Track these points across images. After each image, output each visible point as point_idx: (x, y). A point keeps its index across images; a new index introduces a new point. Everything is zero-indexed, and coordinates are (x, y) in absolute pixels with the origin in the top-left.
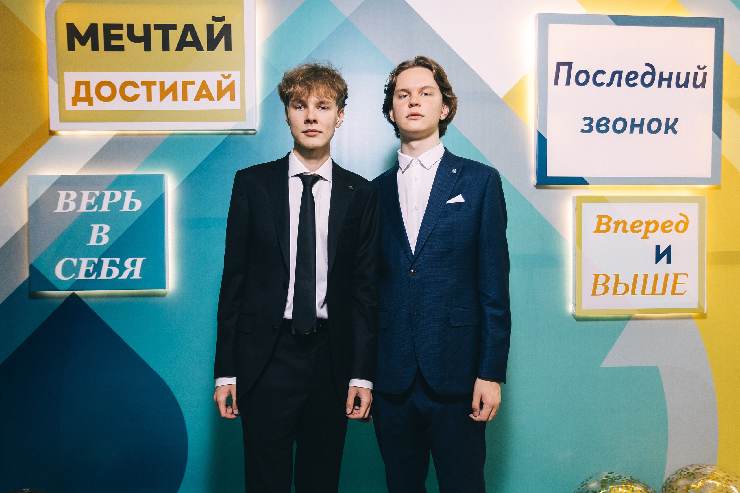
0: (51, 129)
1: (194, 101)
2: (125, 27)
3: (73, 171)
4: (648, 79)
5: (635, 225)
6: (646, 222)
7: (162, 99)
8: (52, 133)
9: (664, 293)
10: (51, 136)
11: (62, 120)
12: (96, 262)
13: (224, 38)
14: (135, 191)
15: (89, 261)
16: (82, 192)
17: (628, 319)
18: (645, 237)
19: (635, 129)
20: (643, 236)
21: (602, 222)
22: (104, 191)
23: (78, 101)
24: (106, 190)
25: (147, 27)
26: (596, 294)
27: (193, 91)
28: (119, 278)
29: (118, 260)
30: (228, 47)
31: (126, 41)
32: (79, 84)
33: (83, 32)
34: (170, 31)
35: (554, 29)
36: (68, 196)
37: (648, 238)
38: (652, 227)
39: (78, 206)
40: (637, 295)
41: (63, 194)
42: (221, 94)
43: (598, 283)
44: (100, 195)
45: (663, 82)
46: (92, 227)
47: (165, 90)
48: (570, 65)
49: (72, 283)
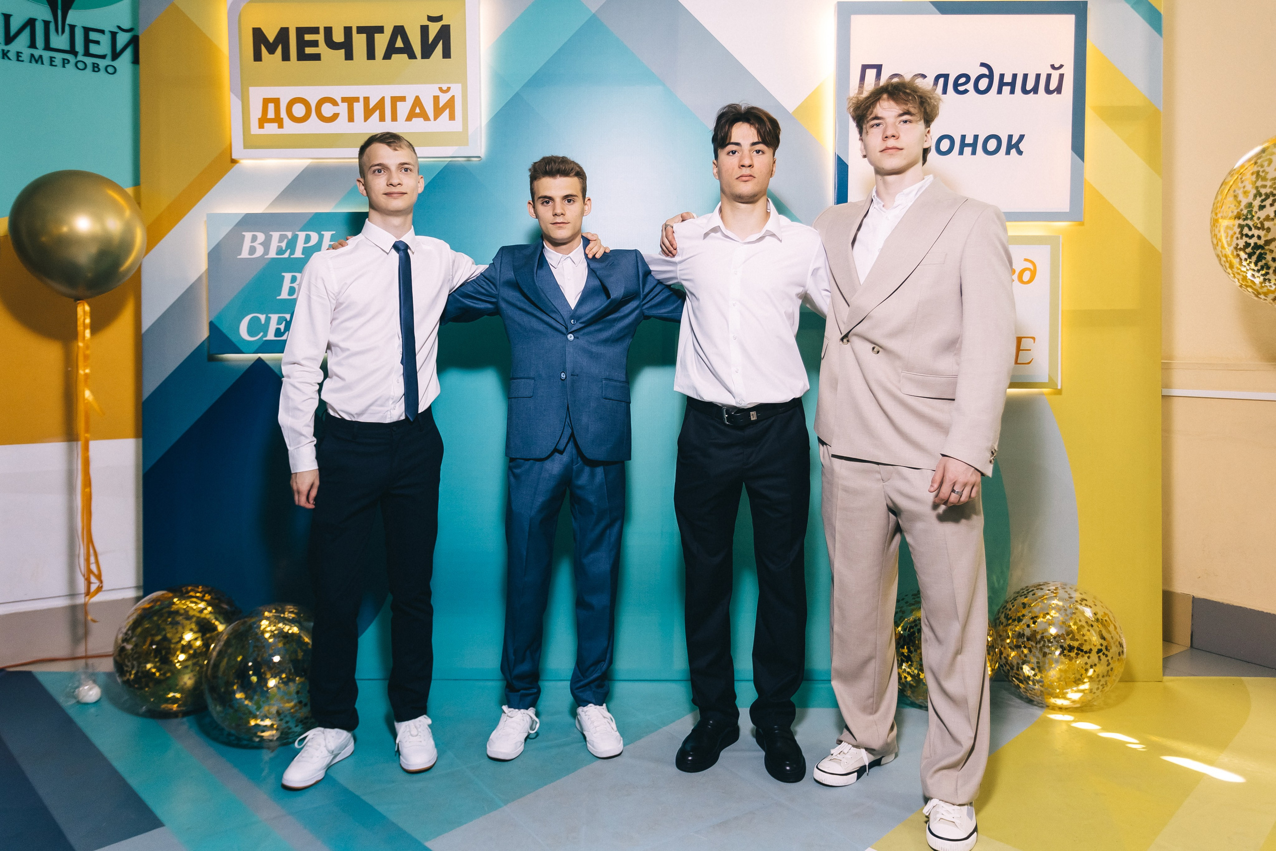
0: (233, 157)
1: (406, 121)
2: (322, 31)
3: (259, 208)
4: (983, 84)
7: (366, 119)
8: (234, 161)
10: (233, 165)
11: (246, 147)
12: (288, 320)
13: (441, 42)
14: (334, 232)
15: (279, 317)
16: (271, 233)
19: (966, 149)
22: (297, 233)
23: (266, 123)
24: (301, 230)
25: (348, 31)
27: (403, 109)
30: (447, 54)
31: (323, 49)
32: (266, 101)
33: (271, 39)
34: (376, 35)
35: (858, 22)
36: (254, 239)
39: (267, 251)
41: (248, 236)
42: (438, 112)
44: (292, 237)
45: (1004, 87)
46: (284, 276)
47: (371, 107)
48: (879, 68)
49: (260, 344)
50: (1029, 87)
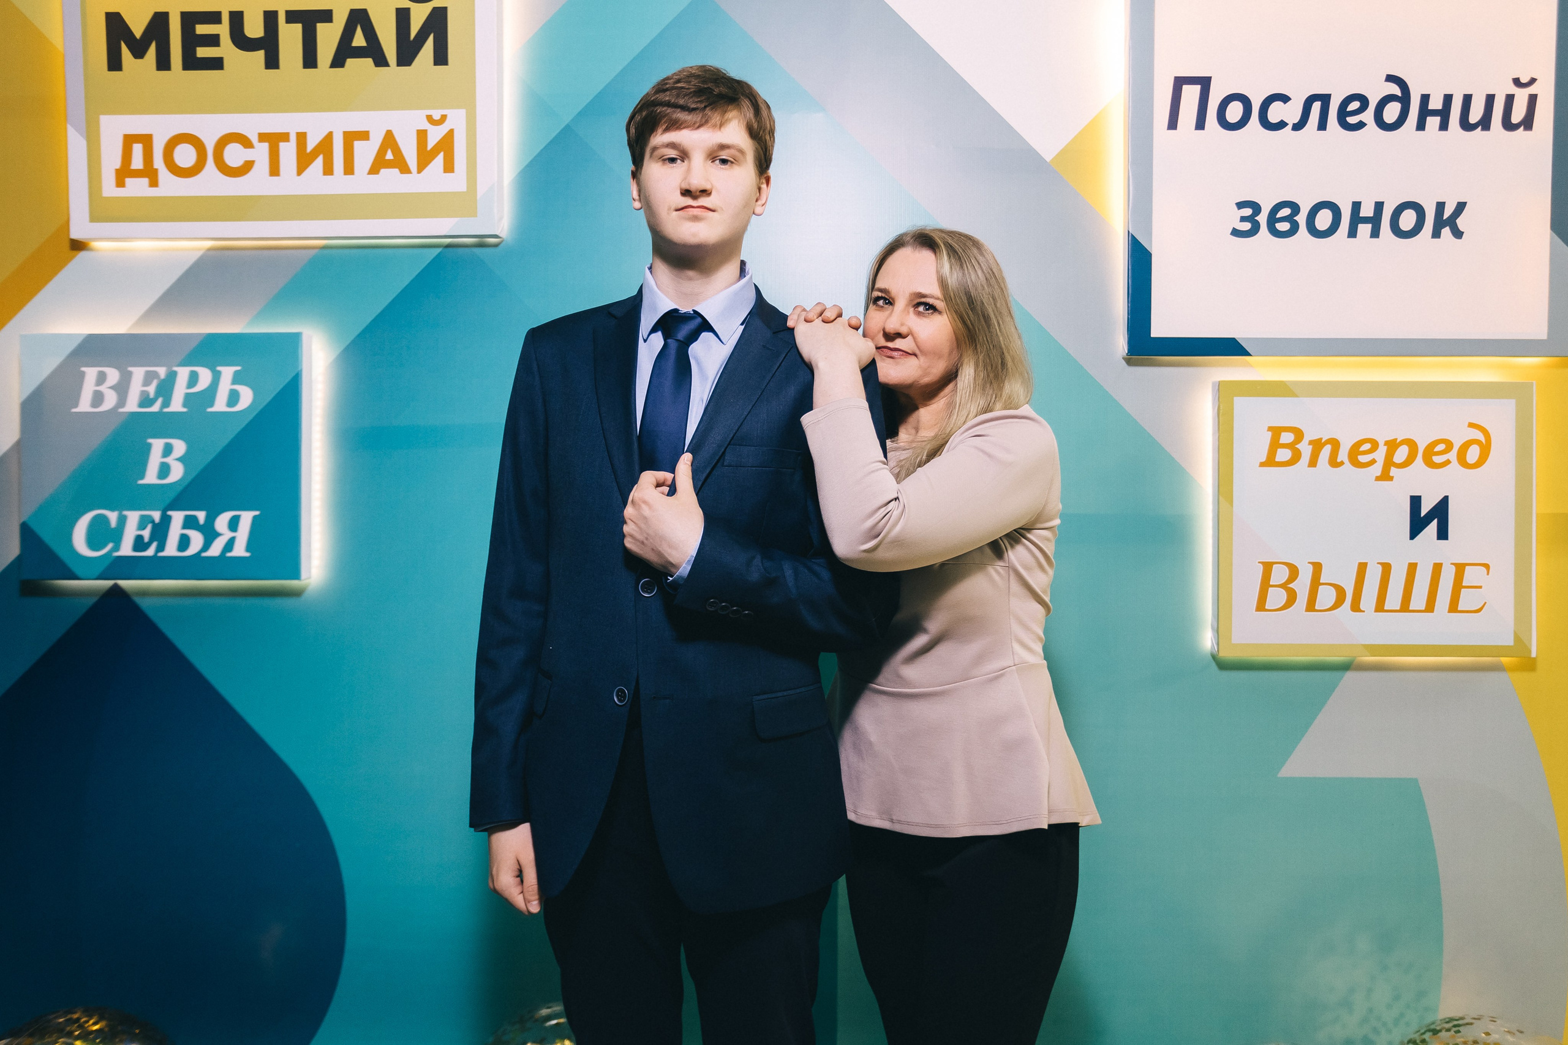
0: (74, 235)
1: (370, 173)
2: (226, 18)
3: (119, 325)
4: (1392, 112)
5: (1362, 449)
6: (1387, 443)
7: (301, 168)
8: (78, 246)
9: (1430, 607)
10: (75, 252)
11: (94, 218)
12: (157, 520)
13: (431, 38)
14: (239, 368)
15: (142, 517)
16: (130, 369)
17: (1346, 667)
18: (1385, 476)
19: (1361, 227)
20: (1379, 474)
21: (1280, 442)
22: (175, 369)
23: (128, 177)
24: (180, 365)
25: (270, 18)
26: (1266, 608)
27: (365, 153)
28: (204, 554)
29: (201, 516)
30: (441, 58)
31: (226, 49)
32: (129, 140)
33: (138, 30)
34: (318, 25)
36: (101, 378)
37: (1391, 479)
38: (1401, 454)
39: (122, 401)
40: (1364, 611)
41: (91, 373)
42: (425, 158)
43: (1271, 584)
44: (167, 377)
45: (1428, 118)
46: (150, 446)
47: (308, 151)
48: (1205, 83)
49: (107, 563)
50: (1475, 116)
